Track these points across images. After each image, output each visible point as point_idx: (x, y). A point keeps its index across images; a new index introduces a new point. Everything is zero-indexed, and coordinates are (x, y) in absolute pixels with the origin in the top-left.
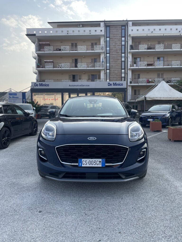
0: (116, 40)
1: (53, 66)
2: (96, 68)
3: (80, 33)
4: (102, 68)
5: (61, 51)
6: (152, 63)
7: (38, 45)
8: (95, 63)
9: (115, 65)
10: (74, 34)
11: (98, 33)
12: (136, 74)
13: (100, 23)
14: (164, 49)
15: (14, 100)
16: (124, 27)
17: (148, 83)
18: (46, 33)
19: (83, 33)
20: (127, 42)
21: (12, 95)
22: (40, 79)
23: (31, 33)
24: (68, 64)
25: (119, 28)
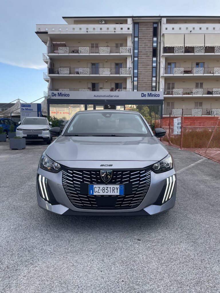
0: (147, 41)
1: (68, 72)
2: (121, 75)
3: (103, 31)
4: (129, 75)
5: (78, 53)
6: (190, 69)
7: (50, 46)
8: (120, 69)
9: (144, 72)
10: (95, 32)
11: (125, 31)
12: (170, 83)
13: (127, 19)
14: (205, 52)
15: (28, 113)
16: (157, 25)
17: (185, 94)
18: (60, 31)
19: (106, 31)
20: (160, 43)
21: (25, 107)
22: (52, 88)
23: (42, 30)
24: (87, 70)
25: (150, 25)
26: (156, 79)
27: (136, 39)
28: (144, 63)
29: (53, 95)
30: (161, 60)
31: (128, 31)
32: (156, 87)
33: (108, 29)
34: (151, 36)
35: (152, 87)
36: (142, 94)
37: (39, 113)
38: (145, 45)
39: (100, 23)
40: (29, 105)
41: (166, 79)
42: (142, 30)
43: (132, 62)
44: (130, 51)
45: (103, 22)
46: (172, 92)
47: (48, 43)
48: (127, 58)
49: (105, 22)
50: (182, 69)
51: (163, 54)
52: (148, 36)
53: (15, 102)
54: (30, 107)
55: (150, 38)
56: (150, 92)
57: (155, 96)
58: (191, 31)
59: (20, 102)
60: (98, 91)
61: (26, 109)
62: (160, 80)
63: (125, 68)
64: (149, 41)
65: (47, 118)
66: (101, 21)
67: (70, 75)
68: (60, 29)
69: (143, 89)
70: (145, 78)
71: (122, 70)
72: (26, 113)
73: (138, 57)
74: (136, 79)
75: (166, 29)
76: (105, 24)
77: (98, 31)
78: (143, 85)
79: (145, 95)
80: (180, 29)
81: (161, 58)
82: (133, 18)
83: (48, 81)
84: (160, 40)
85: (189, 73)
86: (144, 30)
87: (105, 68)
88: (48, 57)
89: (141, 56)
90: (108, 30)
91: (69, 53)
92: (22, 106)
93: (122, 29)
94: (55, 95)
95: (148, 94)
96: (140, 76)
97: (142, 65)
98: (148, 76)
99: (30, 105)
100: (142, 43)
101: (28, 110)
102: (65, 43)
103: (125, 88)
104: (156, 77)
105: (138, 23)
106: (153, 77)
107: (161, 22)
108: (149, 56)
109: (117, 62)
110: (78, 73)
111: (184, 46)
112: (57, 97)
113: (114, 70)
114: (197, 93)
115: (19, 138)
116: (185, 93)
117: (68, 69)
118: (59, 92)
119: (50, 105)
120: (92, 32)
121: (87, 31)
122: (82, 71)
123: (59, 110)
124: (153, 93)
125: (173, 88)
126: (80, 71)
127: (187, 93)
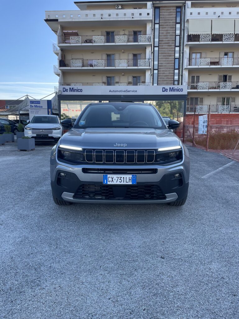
0: (169, 28)
1: (81, 65)
2: (139, 68)
3: (119, 18)
4: (148, 68)
5: (92, 43)
6: (217, 60)
7: (61, 35)
8: (139, 60)
9: (165, 63)
10: (110, 18)
11: (144, 17)
12: (195, 76)
13: (147, 3)
14: (235, 41)
15: (37, 111)
16: (180, 9)
17: (211, 89)
18: (72, 18)
19: (122, 18)
20: (184, 30)
21: (34, 103)
22: (64, 82)
23: (52, 18)
24: (102, 62)
25: (173, 10)
26: (179, 71)
27: (157, 26)
28: (165, 53)
29: (64, 90)
30: (185, 49)
31: (147, 17)
32: (178, 81)
33: (125, 14)
34: (173, 22)
35: (174, 81)
36: (163, 88)
37: (50, 110)
38: (167, 33)
39: (116, 8)
40: (38, 102)
41: (190, 71)
42: (163, 15)
43: (152, 53)
44: (149, 40)
45: (120, 7)
46: (197, 86)
47: (59, 31)
48: (146, 48)
49: (121, 7)
50: (209, 60)
51: (187, 43)
52: (170, 23)
53: (23, 99)
54: (40, 103)
55: (173, 25)
56: (172, 86)
57: (178, 90)
58: (219, 16)
59: (28, 98)
60: (114, 85)
61: (36, 106)
62: (183, 73)
63: (144, 59)
64: (171, 28)
65: (58, 116)
66: (118, 5)
67: (83, 68)
68: (72, 16)
69: (164, 83)
70: (166, 71)
71: (140, 62)
72: (35, 111)
73: (158, 47)
74: (156, 72)
75: (191, 14)
76: (121, 9)
77: (114, 18)
78: (164, 78)
79: (166, 90)
80: (207, 13)
81: (184, 47)
82: (154, 2)
83: (58, 75)
84: (184, 27)
85: (216, 65)
86: (166, 15)
87: (121, 59)
88: (59, 48)
89: (162, 46)
90: (125, 17)
91: (82, 43)
92: (30, 103)
93: (140, 14)
94: (66, 90)
95: (170, 88)
96: (160, 69)
97: (164, 56)
98: (169, 68)
99: (40, 102)
100: (164, 30)
101: (37, 107)
102: (77, 31)
103: (144, 82)
104: (179, 69)
105: (159, 8)
106: (175, 69)
107: (185, 6)
108: (171, 46)
109: (135, 53)
110: (91, 66)
111: (211, 33)
112: (69, 93)
113: (131, 62)
114: (225, 87)
115: (28, 138)
116: (211, 87)
117: (81, 61)
118: (71, 87)
119: (61, 101)
120: (107, 18)
121: (102, 18)
122: (96, 63)
123: (72, 107)
124: (176, 87)
125: (198, 81)
126: (94, 63)
127: (213, 87)
